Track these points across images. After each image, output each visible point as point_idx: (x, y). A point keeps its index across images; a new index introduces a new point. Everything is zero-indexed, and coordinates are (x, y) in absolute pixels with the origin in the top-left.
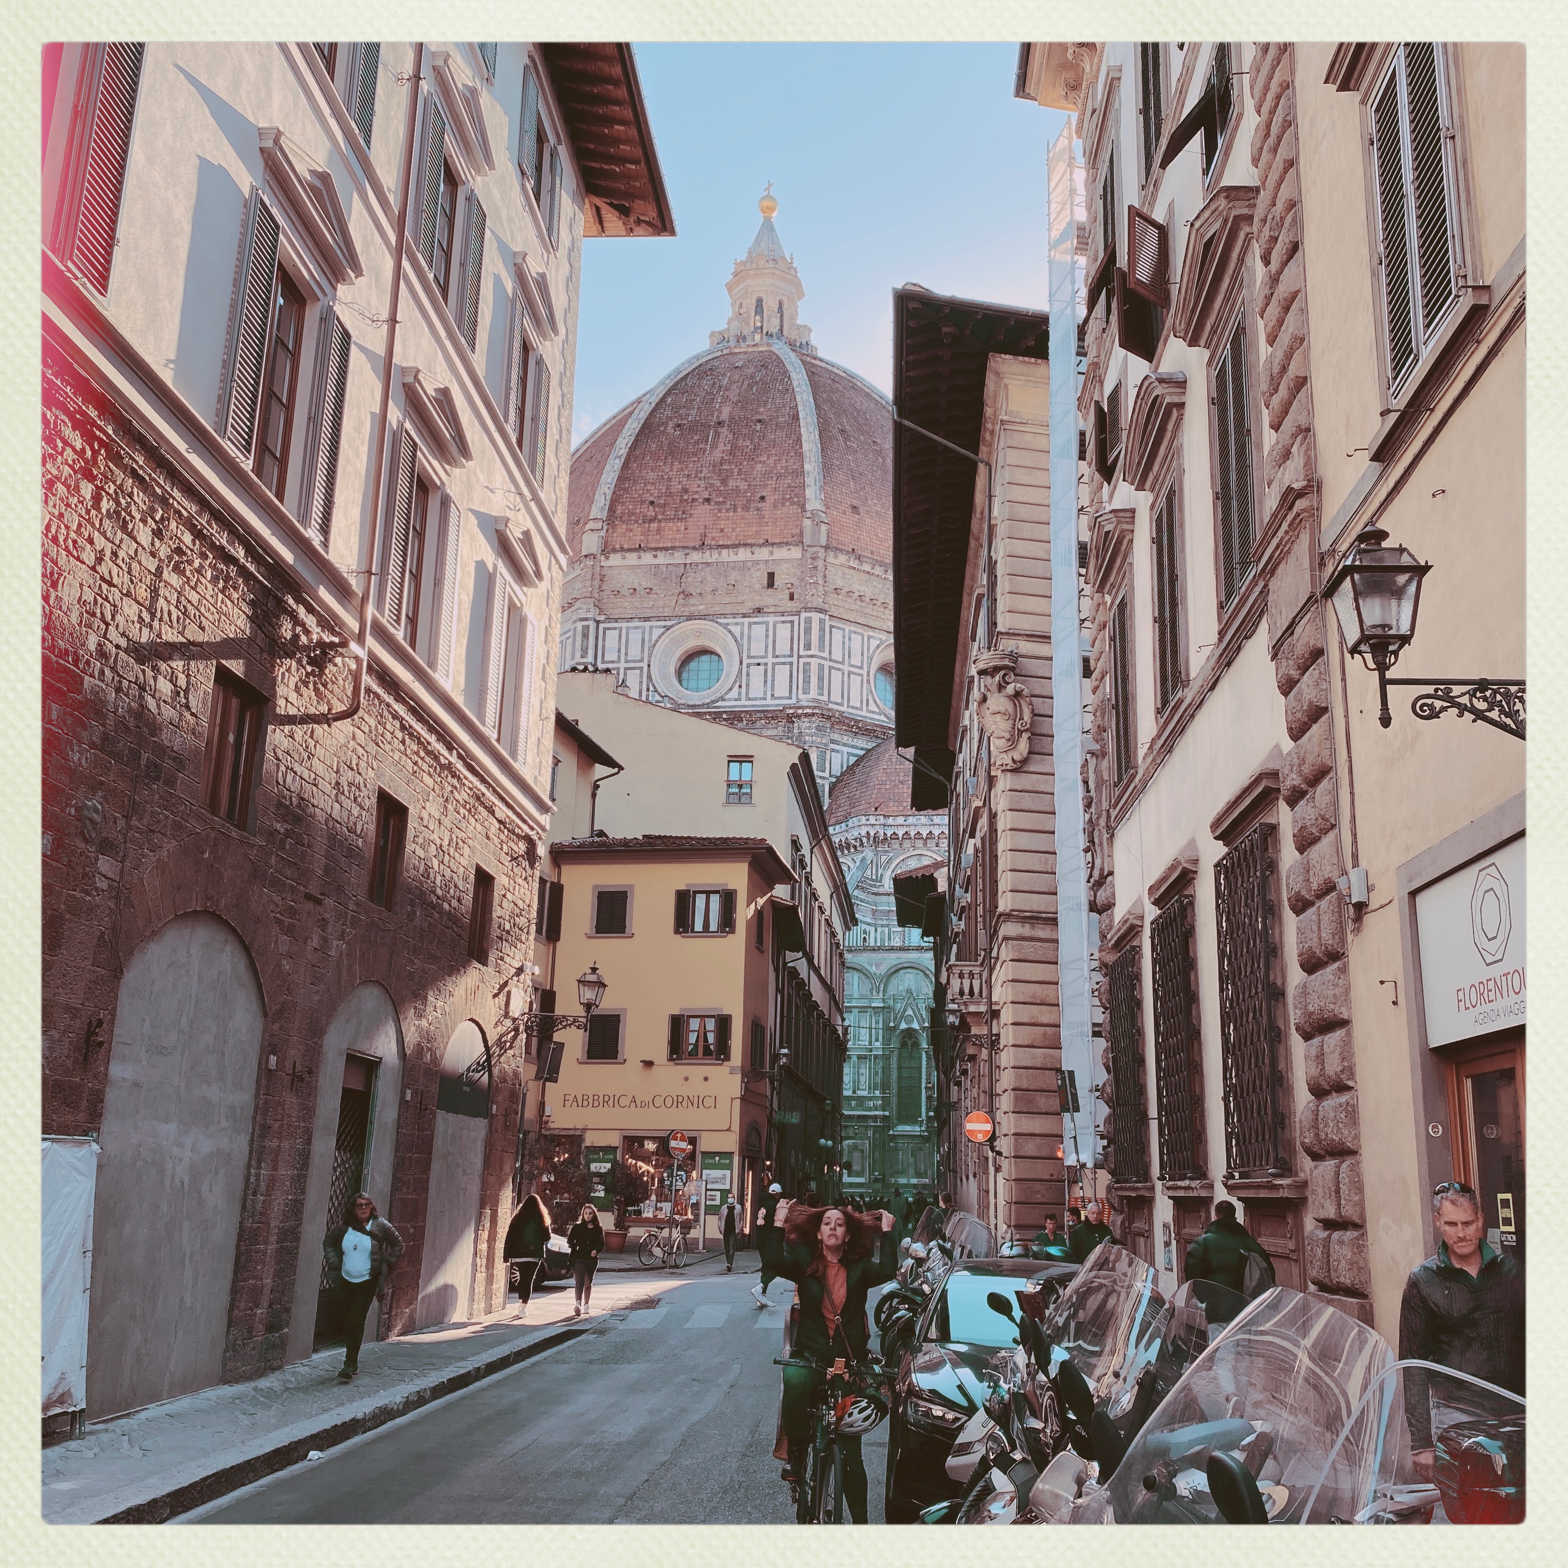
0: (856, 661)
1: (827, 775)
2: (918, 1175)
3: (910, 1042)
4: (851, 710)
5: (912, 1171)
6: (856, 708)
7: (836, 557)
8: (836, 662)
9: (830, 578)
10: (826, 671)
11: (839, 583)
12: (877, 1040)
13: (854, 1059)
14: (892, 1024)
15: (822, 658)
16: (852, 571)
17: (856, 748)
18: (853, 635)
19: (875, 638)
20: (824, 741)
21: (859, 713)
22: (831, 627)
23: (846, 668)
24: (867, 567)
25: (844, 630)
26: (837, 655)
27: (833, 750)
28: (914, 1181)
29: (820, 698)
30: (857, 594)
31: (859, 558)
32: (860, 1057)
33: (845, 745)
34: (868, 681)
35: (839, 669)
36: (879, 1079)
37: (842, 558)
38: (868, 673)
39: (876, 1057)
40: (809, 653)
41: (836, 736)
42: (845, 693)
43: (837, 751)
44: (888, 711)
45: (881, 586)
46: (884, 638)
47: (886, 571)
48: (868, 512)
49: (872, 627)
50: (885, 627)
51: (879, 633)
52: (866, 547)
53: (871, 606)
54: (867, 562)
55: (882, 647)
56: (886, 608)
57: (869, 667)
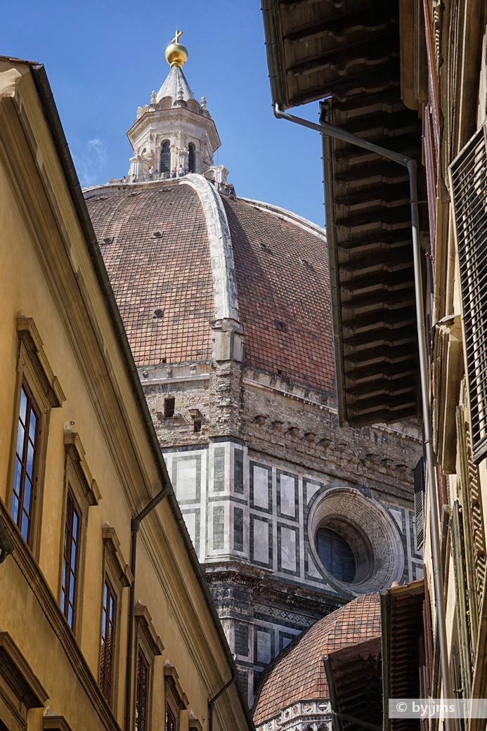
0: (288, 509)
1: (249, 659)
4: (282, 575)
6: (291, 572)
7: (255, 377)
8: (260, 509)
9: (249, 403)
10: (246, 519)
11: (262, 410)
15: (240, 501)
16: (278, 397)
17: (292, 626)
18: (283, 477)
19: (314, 483)
20: (245, 613)
21: (296, 579)
22: (252, 464)
23: (274, 519)
24: (298, 394)
25: (270, 469)
26: (261, 499)
27: (259, 628)
29: (239, 553)
30: (286, 426)
31: (286, 380)
33: (277, 622)
34: (306, 538)
35: (264, 520)
37: (264, 380)
38: (306, 527)
40: (222, 494)
41: (263, 609)
42: (274, 549)
43: (265, 630)
44: (335, 581)
45: (319, 419)
46: (326, 483)
47: (324, 401)
48: (298, 331)
49: (308, 468)
50: (326, 470)
51: (318, 476)
52: (297, 369)
53: (306, 443)
54: (298, 387)
55: (324, 494)
56: (326, 446)
57: (306, 519)
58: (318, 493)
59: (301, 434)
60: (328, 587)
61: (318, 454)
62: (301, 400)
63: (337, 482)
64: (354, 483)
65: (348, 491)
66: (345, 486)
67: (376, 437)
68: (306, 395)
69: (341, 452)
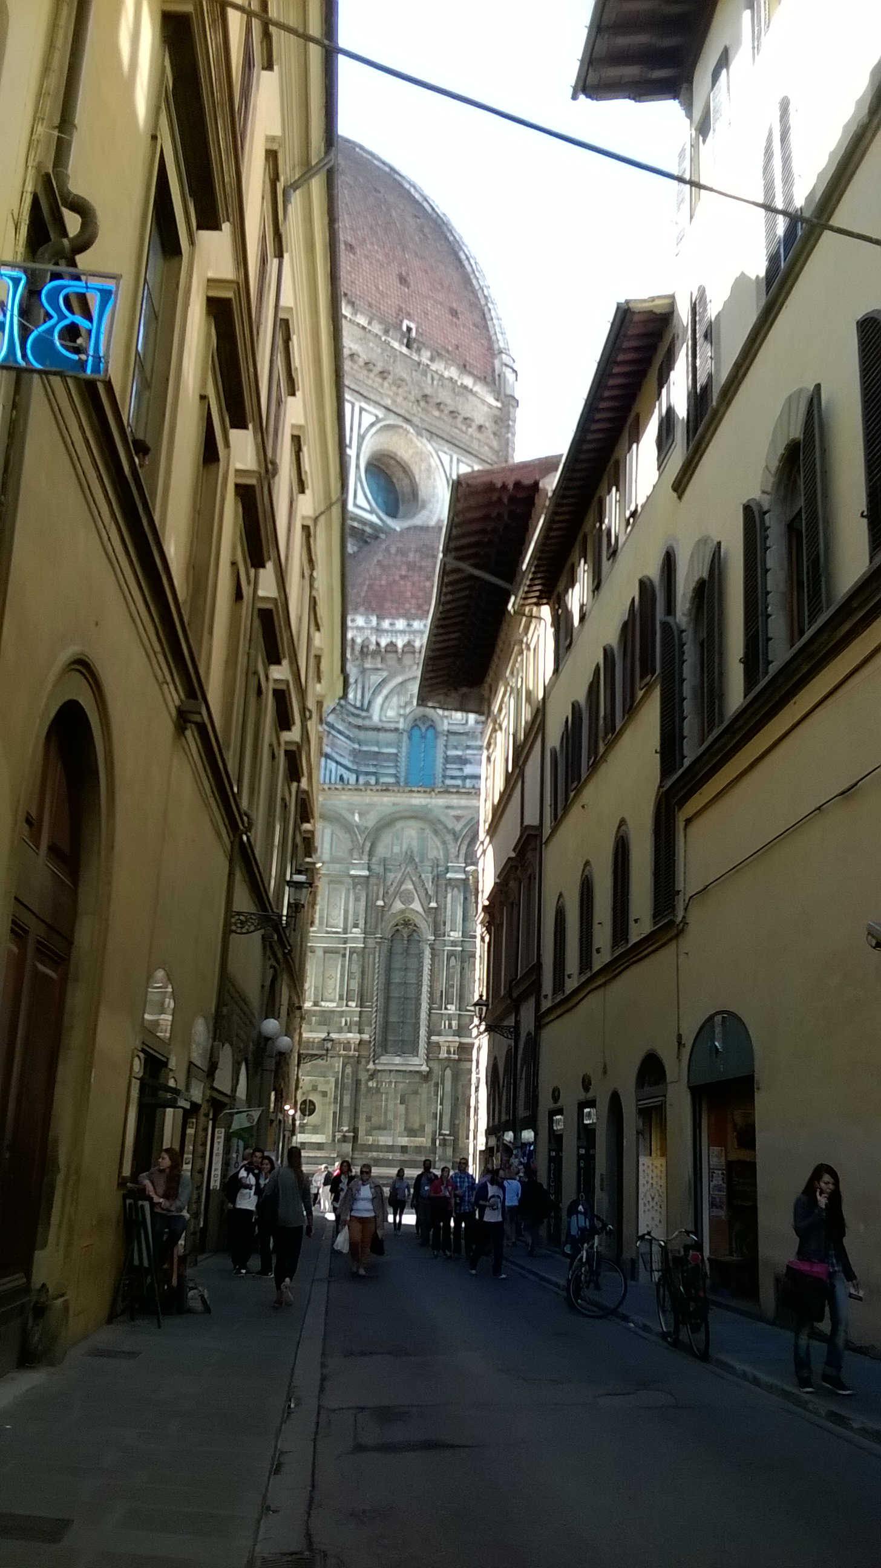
2: (411, 1132)
3: (405, 932)
5: (400, 1126)
12: (356, 926)
13: (320, 953)
14: (380, 903)
19: (369, 413)
28: (404, 1141)
32: (326, 951)
36: (355, 985)
38: (358, 456)
39: (353, 951)
44: (382, 514)
45: (379, 350)
46: (381, 416)
47: (386, 332)
48: (367, 257)
49: (365, 397)
50: (382, 403)
51: (374, 407)
52: (362, 296)
53: (365, 372)
54: (362, 313)
55: (378, 426)
56: (385, 378)
57: (359, 448)
58: (372, 425)
59: (361, 362)
60: (373, 518)
61: (376, 385)
62: (364, 328)
63: (392, 415)
64: (408, 421)
65: (401, 427)
66: (399, 422)
67: (433, 379)
68: (370, 323)
69: (399, 387)
